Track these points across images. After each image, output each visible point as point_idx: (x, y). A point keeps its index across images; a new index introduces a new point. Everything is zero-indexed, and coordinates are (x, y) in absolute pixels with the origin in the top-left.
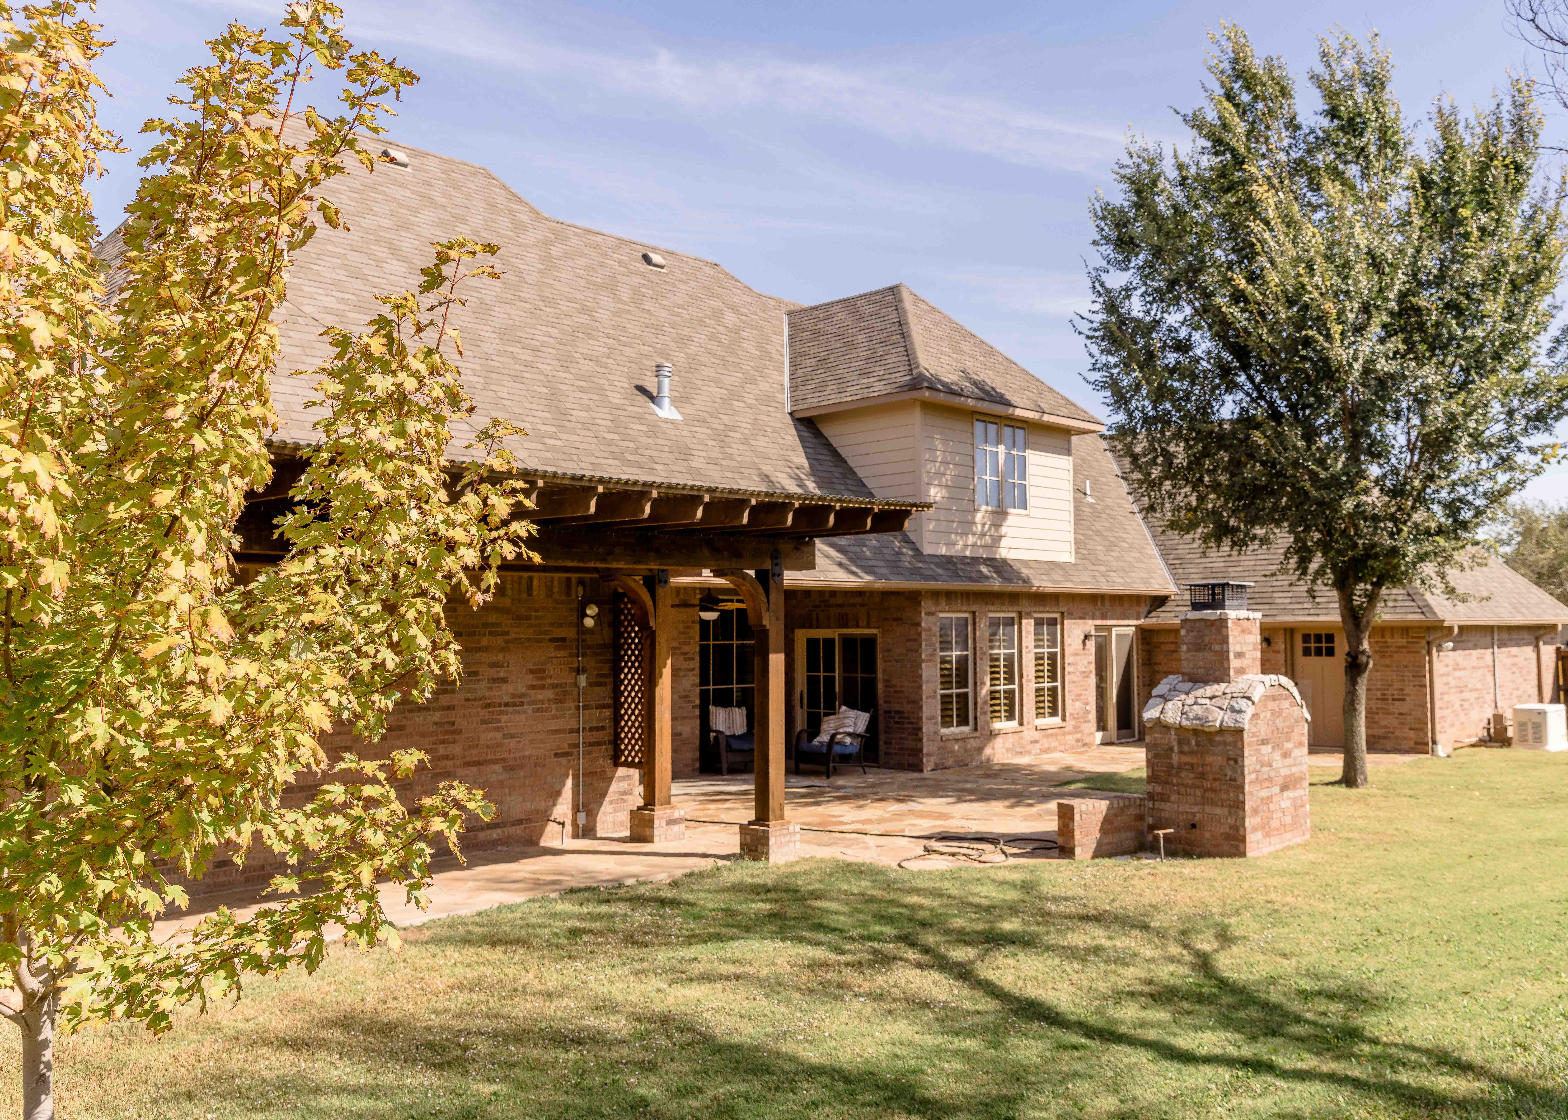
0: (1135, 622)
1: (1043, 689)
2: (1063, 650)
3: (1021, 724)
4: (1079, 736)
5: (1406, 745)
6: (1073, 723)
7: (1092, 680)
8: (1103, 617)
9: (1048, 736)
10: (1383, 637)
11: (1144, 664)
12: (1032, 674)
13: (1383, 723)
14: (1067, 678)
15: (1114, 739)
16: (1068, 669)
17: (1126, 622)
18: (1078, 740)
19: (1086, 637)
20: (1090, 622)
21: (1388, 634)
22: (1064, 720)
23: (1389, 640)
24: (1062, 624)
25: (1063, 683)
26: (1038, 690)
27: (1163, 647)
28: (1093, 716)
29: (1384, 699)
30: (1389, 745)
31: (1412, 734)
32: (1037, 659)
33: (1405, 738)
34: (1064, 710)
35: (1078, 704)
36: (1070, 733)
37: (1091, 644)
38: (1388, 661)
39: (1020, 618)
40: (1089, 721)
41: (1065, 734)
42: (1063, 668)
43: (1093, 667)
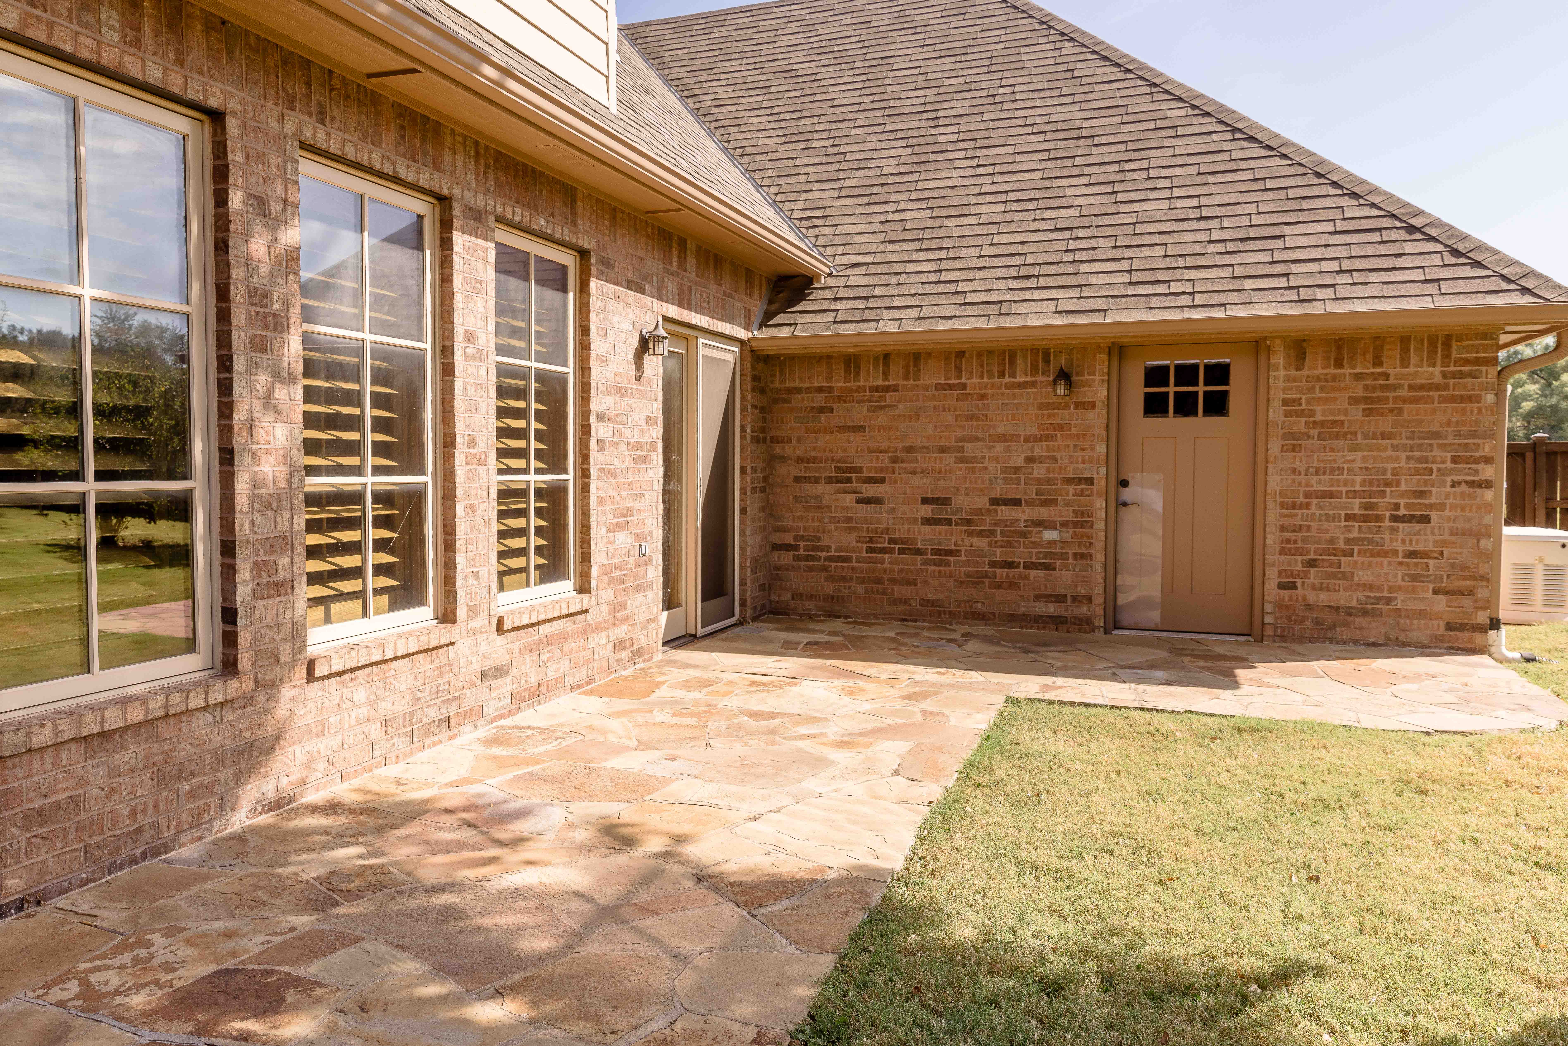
0: (741, 333)
1: (521, 493)
2: (584, 370)
3: (447, 616)
4: (621, 631)
5: (1420, 632)
6: (607, 595)
7: (656, 471)
8: (683, 302)
9: (536, 648)
10: (1378, 362)
11: (756, 440)
12: (488, 444)
13: (1363, 576)
14: (596, 458)
15: (695, 624)
16: (599, 431)
17: (727, 328)
18: (619, 645)
19: (645, 344)
20: (654, 303)
21: (1392, 354)
22: (584, 588)
23: (1394, 370)
24: (584, 288)
25: (585, 474)
26: (505, 494)
27: (796, 400)
28: (655, 573)
29: (1370, 515)
30: (1375, 630)
31: (1441, 603)
32: (502, 392)
33: (1421, 614)
34: (585, 558)
35: (623, 539)
36: (599, 628)
37: (654, 366)
38: (1385, 424)
39: (446, 225)
40: (648, 587)
41: (585, 632)
42: (585, 430)
43: (657, 432)
